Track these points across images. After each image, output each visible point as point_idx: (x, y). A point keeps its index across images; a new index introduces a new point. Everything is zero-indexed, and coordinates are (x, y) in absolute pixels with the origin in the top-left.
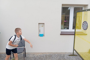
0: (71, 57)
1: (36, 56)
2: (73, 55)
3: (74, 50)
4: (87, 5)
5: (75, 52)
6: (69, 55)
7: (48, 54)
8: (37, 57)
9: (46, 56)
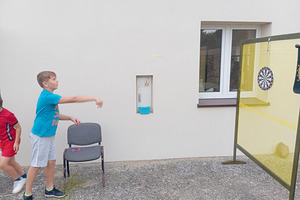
0: (229, 166)
1: (132, 170)
2: (235, 161)
3: (236, 146)
4: (269, 23)
5: (238, 151)
6: (224, 164)
7: (164, 163)
8: (136, 170)
9: (160, 167)
